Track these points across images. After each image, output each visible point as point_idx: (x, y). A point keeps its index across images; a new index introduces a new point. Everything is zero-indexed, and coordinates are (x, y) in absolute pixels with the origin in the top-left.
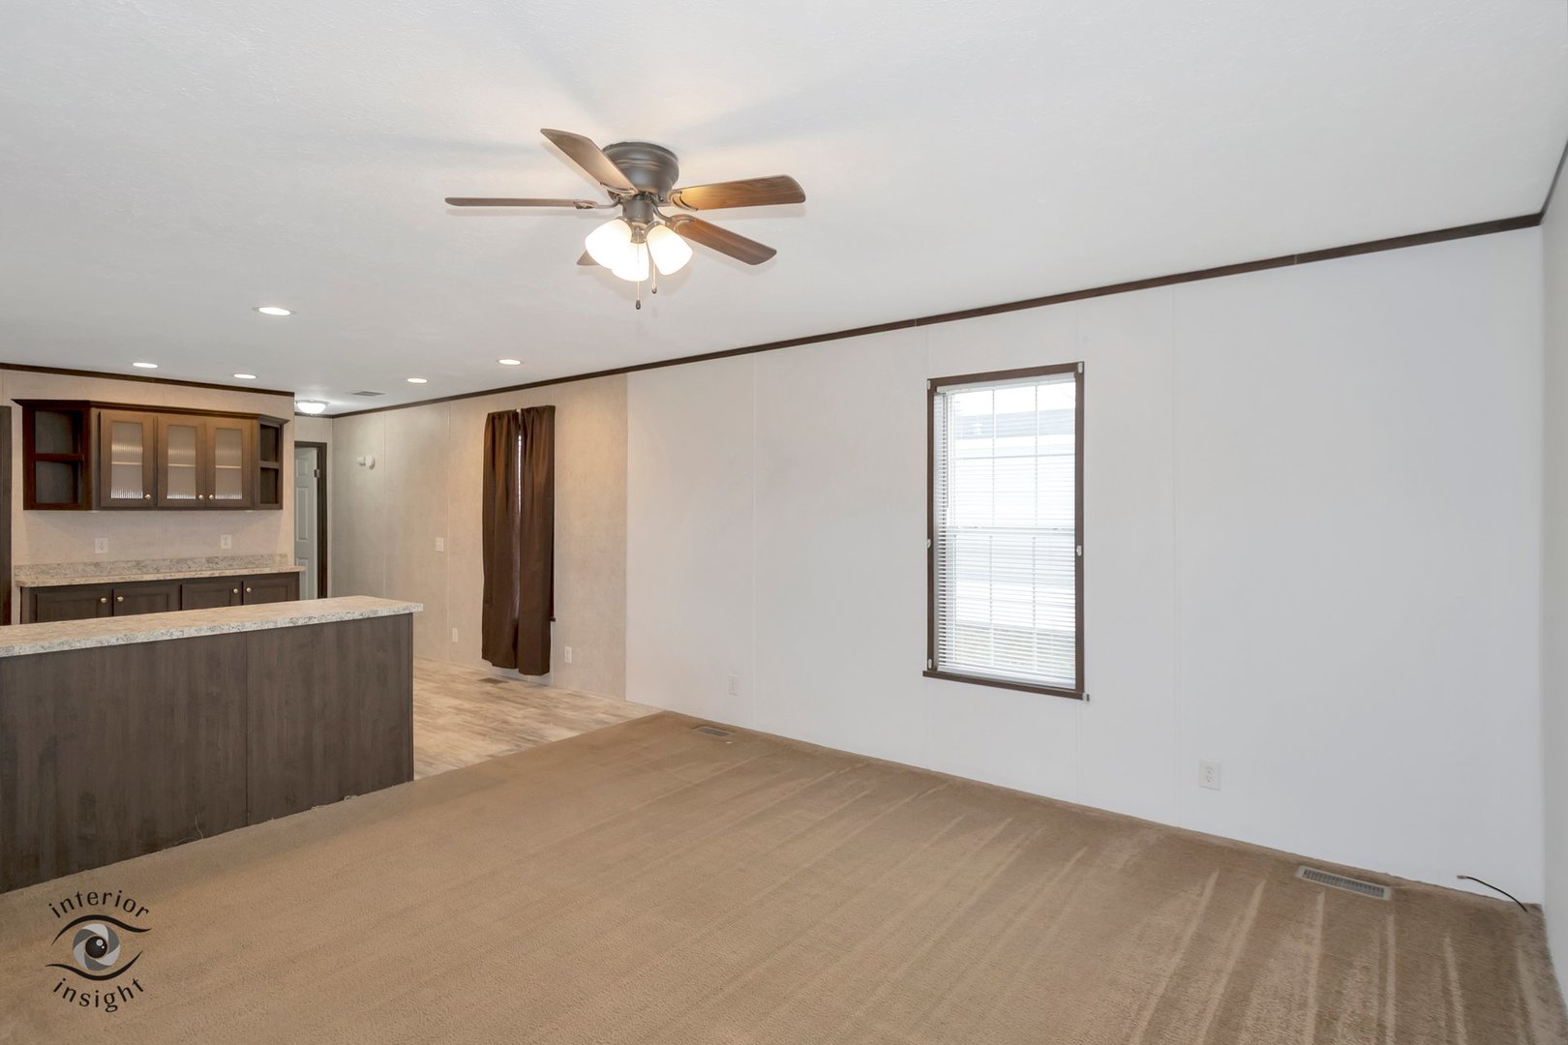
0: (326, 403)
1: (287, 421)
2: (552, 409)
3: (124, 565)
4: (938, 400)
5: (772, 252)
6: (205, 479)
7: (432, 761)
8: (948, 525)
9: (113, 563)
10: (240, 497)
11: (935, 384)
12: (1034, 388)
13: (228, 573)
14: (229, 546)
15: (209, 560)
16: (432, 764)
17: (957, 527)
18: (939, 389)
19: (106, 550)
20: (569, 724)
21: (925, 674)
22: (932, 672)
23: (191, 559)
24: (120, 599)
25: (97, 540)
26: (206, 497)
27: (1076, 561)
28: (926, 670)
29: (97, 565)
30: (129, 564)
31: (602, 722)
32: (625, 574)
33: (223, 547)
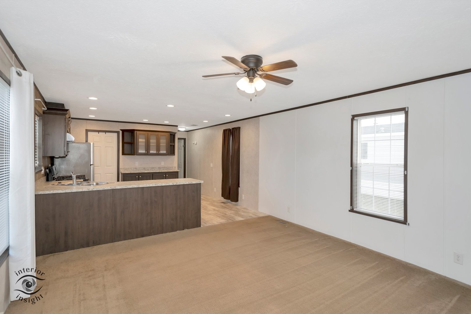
0: (185, 128)
1: (176, 133)
2: (239, 128)
3: (141, 168)
4: (355, 122)
5: (292, 81)
6: (158, 148)
7: (206, 222)
8: (358, 162)
9: (139, 168)
10: (165, 152)
11: (354, 117)
12: (390, 116)
13: (163, 171)
14: (163, 164)
15: (159, 168)
16: (206, 223)
17: (361, 163)
18: (355, 118)
19: (138, 165)
20: (242, 216)
21: (350, 211)
22: (352, 211)
23: (155, 167)
24: (140, 177)
25: (136, 163)
26: (158, 152)
27: (404, 176)
28: (350, 209)
29: (136, 168)
30: (143, 168)
31: (251, 217)
32: (258, 175)
33: (162, 165)
